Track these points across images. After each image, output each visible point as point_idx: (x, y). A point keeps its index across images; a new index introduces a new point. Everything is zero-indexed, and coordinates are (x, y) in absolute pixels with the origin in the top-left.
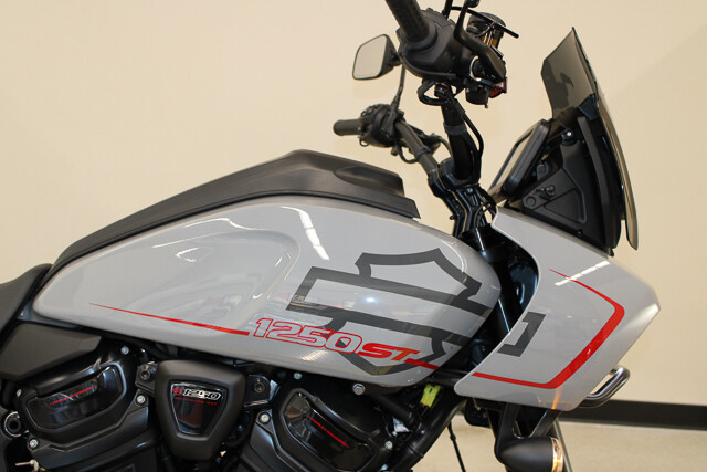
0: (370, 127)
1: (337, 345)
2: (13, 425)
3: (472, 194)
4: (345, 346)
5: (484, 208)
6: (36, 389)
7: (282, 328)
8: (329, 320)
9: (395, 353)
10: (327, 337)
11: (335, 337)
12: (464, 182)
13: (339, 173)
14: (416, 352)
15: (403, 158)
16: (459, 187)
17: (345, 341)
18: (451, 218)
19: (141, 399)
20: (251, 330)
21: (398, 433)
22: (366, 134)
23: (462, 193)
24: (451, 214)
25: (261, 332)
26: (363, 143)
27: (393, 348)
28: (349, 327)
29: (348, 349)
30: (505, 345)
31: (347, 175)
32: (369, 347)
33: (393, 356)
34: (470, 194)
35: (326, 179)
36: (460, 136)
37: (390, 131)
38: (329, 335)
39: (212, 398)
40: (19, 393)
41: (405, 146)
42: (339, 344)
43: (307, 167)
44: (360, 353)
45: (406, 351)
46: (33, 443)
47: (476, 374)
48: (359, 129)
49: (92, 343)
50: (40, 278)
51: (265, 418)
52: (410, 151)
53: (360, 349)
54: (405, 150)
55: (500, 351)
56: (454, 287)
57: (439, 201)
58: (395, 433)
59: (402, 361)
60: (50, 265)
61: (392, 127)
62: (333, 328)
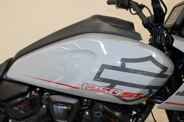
0: (120, 2)
1: (112, 93)
2: (4, 113)
3: (160, 29)
4: (116, 94)
5: (164, 33)
6: (9, 104)
7: (92, 87)
8: (109, 84)
9: (135, 95)
10: (109, 90)
11: (112, 90)
12: (157, 24)
13: (111, 24)
14: (143, 94)
15: (131, 13)
16: (155, 26)
17: (116, 92)
18: (150, 36)
19: (44, 106)
20: (80, 87)
21: (134, 114)
22: (118, 5)
23: (157, 28)
24: (150, 34)
25: (84, 88)
26: (117, 8)
27: (134, 94)
28: (117, 87)
29: (117, 95)
30: (178, 92)
31: (114, 24)
32: (125, 94)
34: (159, 29)
35: (106, 26)
36: (158, 8)
37: (127, 4)
38: (110, 90)
39: (68, 109)
41: (132, 8)
42: (114, 93)
43: (99, 21)
44: (122, 96)
45: (139, 94)
46: (10, 121)
47: (166, 103)
48: (116, 3)
49: (26, 89)
50: (10, 63)
51: (87, 113)
52: (134, 10)
53: (122, 95)
54: (132, 10)
55: (176, 95)
56: (157, 70)
57: (146, 30)
58: (133, 114)
59: (137, 98)
60: (13, 58)
61: (127, 3)
62: (111, 87)
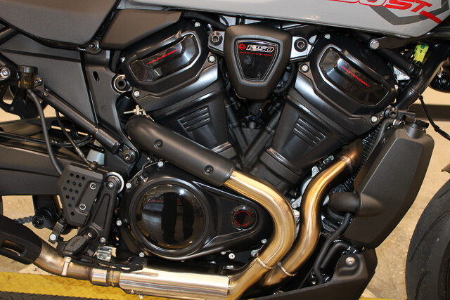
2: (121, 83)
6: (136, 54)
9: (415, 5)
19: (212, 59)
27: (413, 1)
29: (377, 3)
33: (412, 8)
39: (268, 51)
40: (123, 59)
44: (387, 6)
45: (423, 4)
46: (137, 94)
49: (175, 17)
51: (305, 68)
59: (418, 13)
